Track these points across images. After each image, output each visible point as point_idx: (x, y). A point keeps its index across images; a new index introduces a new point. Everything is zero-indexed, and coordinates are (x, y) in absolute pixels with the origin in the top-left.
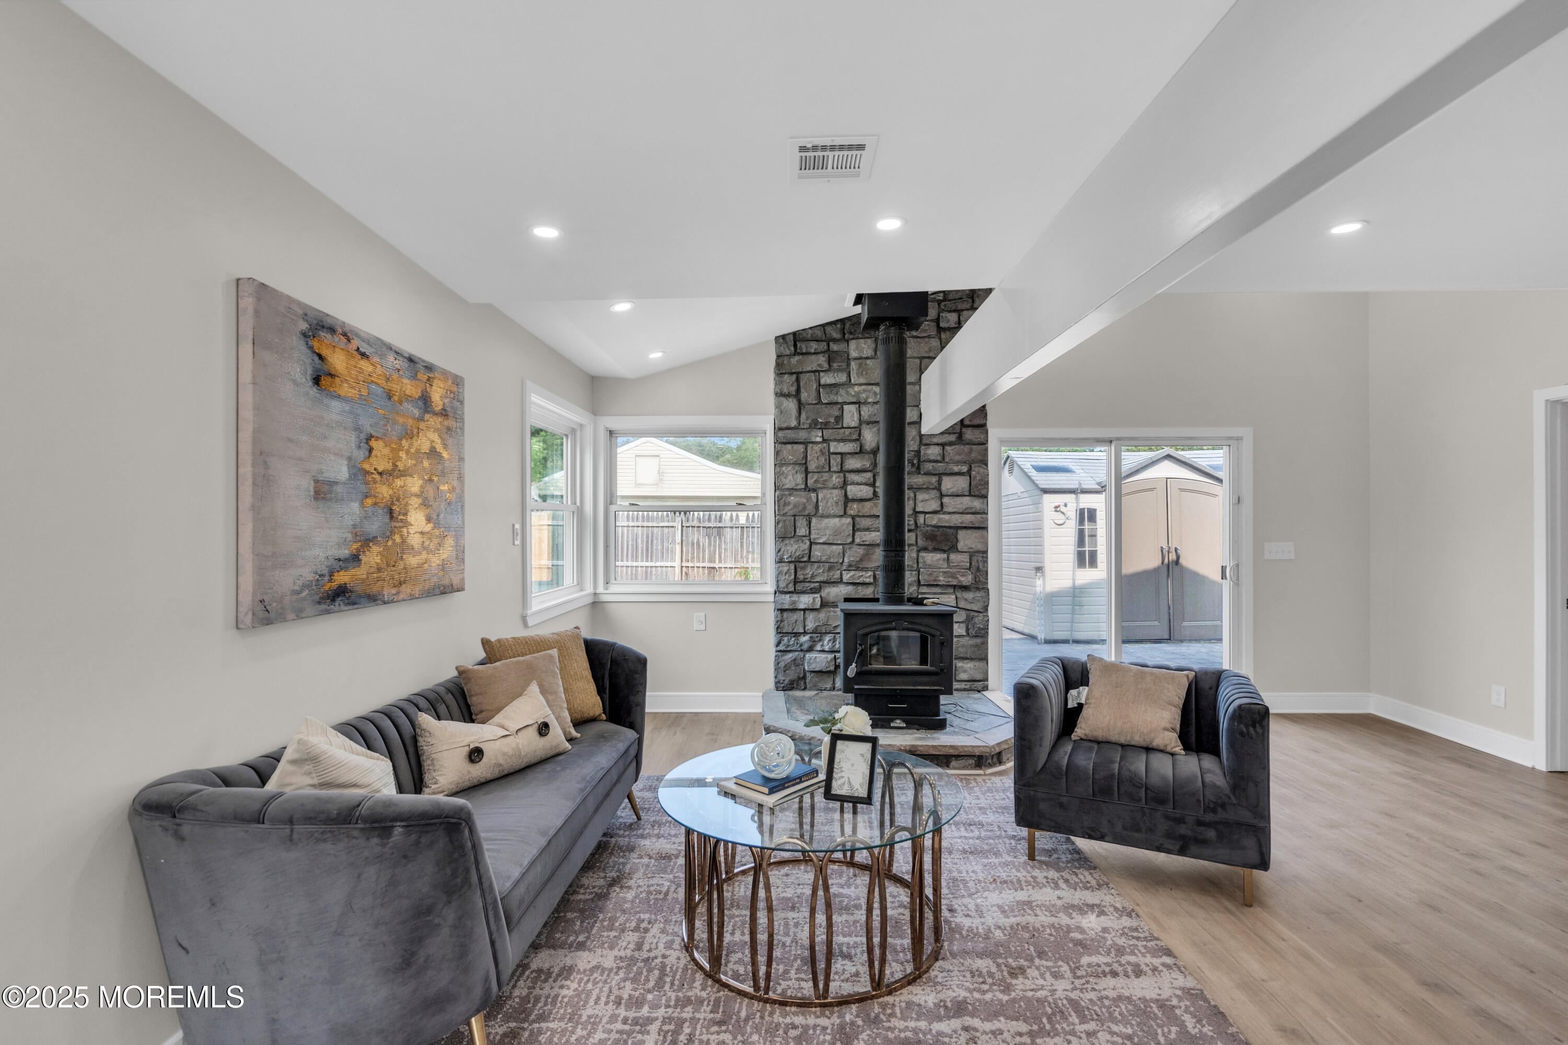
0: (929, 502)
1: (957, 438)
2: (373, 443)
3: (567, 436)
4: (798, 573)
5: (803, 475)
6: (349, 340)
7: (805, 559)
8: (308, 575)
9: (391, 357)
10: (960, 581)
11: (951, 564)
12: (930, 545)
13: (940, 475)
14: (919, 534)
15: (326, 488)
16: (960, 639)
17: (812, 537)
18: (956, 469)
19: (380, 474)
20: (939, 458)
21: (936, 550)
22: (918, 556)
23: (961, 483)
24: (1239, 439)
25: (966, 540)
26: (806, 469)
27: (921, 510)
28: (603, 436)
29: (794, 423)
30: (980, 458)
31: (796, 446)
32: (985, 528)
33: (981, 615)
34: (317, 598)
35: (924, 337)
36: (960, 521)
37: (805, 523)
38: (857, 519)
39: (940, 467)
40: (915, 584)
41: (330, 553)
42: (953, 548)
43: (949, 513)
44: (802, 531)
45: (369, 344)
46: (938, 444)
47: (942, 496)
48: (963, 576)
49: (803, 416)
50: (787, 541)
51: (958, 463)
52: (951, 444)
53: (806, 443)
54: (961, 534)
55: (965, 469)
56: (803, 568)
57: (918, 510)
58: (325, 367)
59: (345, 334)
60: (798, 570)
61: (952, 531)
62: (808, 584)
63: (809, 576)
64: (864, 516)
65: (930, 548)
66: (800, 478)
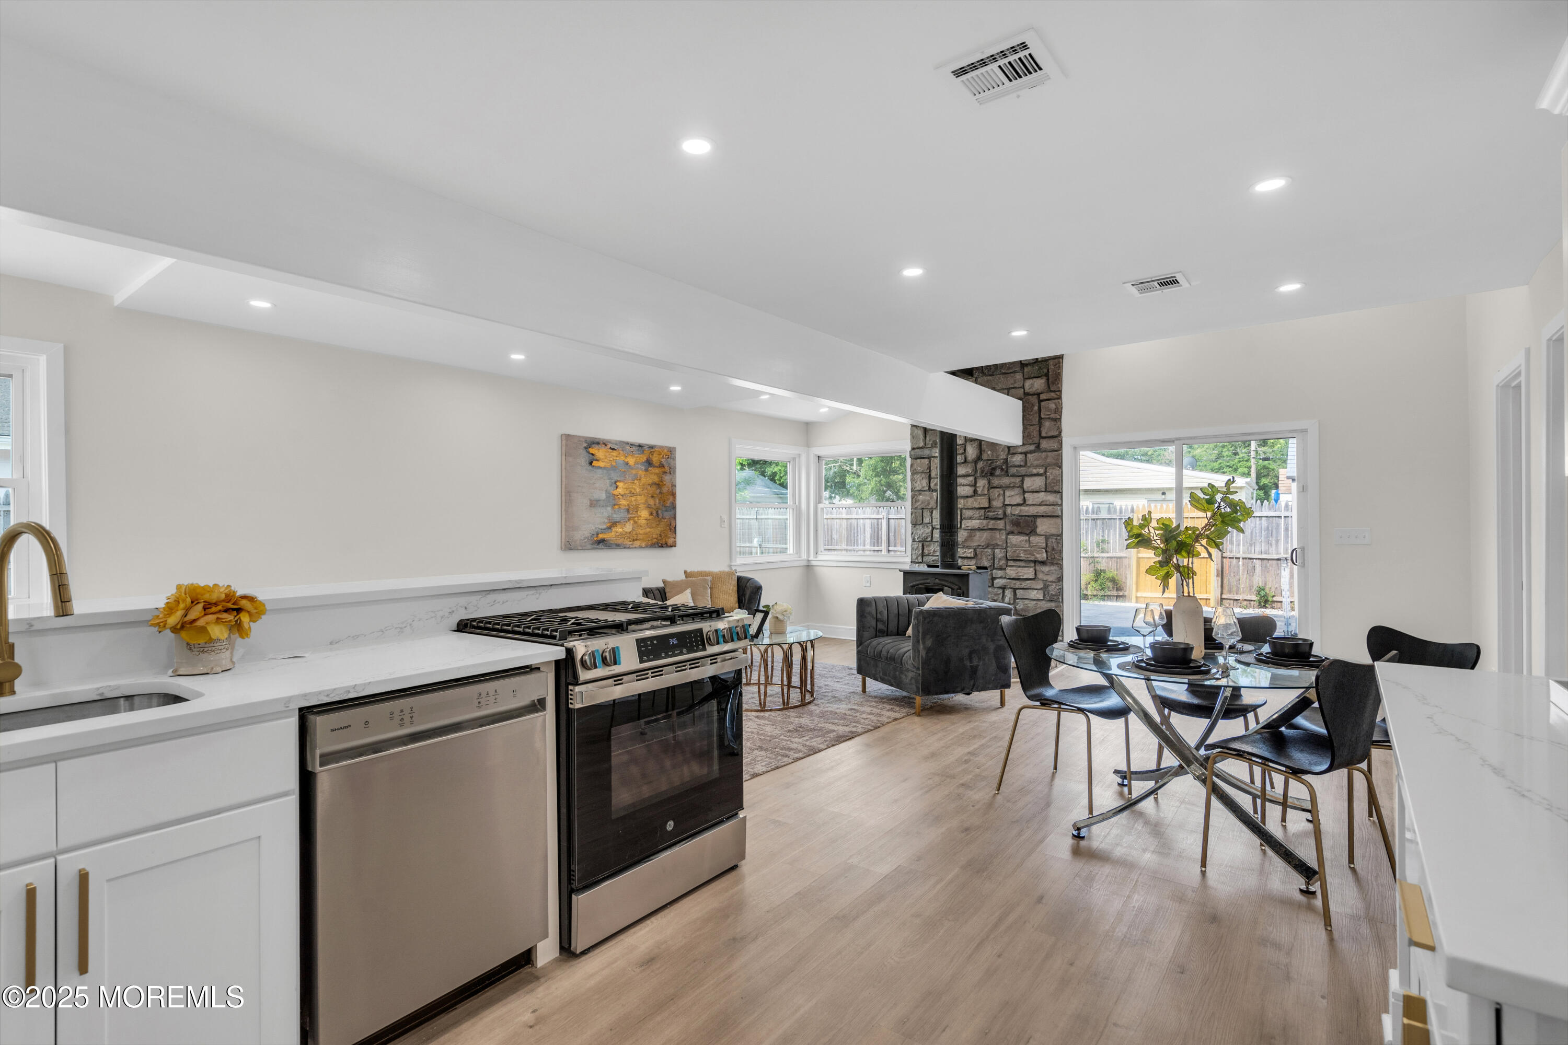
0: (1014, 498)
1: (1036, 447)
2: (618, 484)
3: (789, 462)
4: (925, 549)
5: (927, 480)
6: (606, 445)
7: (929, 539)
8: (587, 534)
9: (628, 447)
10: (1036, 558)
11: (1032, 545)
12: (1016, 529)
13: (1023, 477)
14: (1007, 521)
15: (595, 503)
16: (1039, 603)
17: (934, 524)
18: (1035, 471)
19: (622, 496)
20: (1022, 464)
21: (1020, 533)
22: (1007, 538)
23: (1038, 482)
24: (1304, 431)
25: (1043, 526)
26: (930, 476)
27: (1008, 503)
28: (813, 460)
29: (922, 444)
30: (1054, 462)
31: (923, 460)
32: (1060, 517)
33: (1054, 584)
34: (591, 542)
35: (1011, 373)
36: (1036, 511)
37: (929, 514)
38: (964, 511)
39: (1023, 470)
40: (1004, 559)
41: (597, 526)
42: (1033, 532)
43: (1030, 505)
44: (926, 520)
45: (616, 444)
46: (1021, 453)
47: (1024, 492)
48: (1039, 553)
49: (928, 439)
50: (918, 527)
51: (1037, 466)
52: (1031, 452)
53: (929, 458)
54: (1039, 521)
55: (1041, 471)
56: (928, 546)
57: (1006, 503)
58: (595, 458)
59: (604, 444)
60: (925, 547)
61: (1032, 519)
62: (931, 557)
63: (932, 551)
64: (968, 509)
65: (1016, 532)
66: (925, 482)
